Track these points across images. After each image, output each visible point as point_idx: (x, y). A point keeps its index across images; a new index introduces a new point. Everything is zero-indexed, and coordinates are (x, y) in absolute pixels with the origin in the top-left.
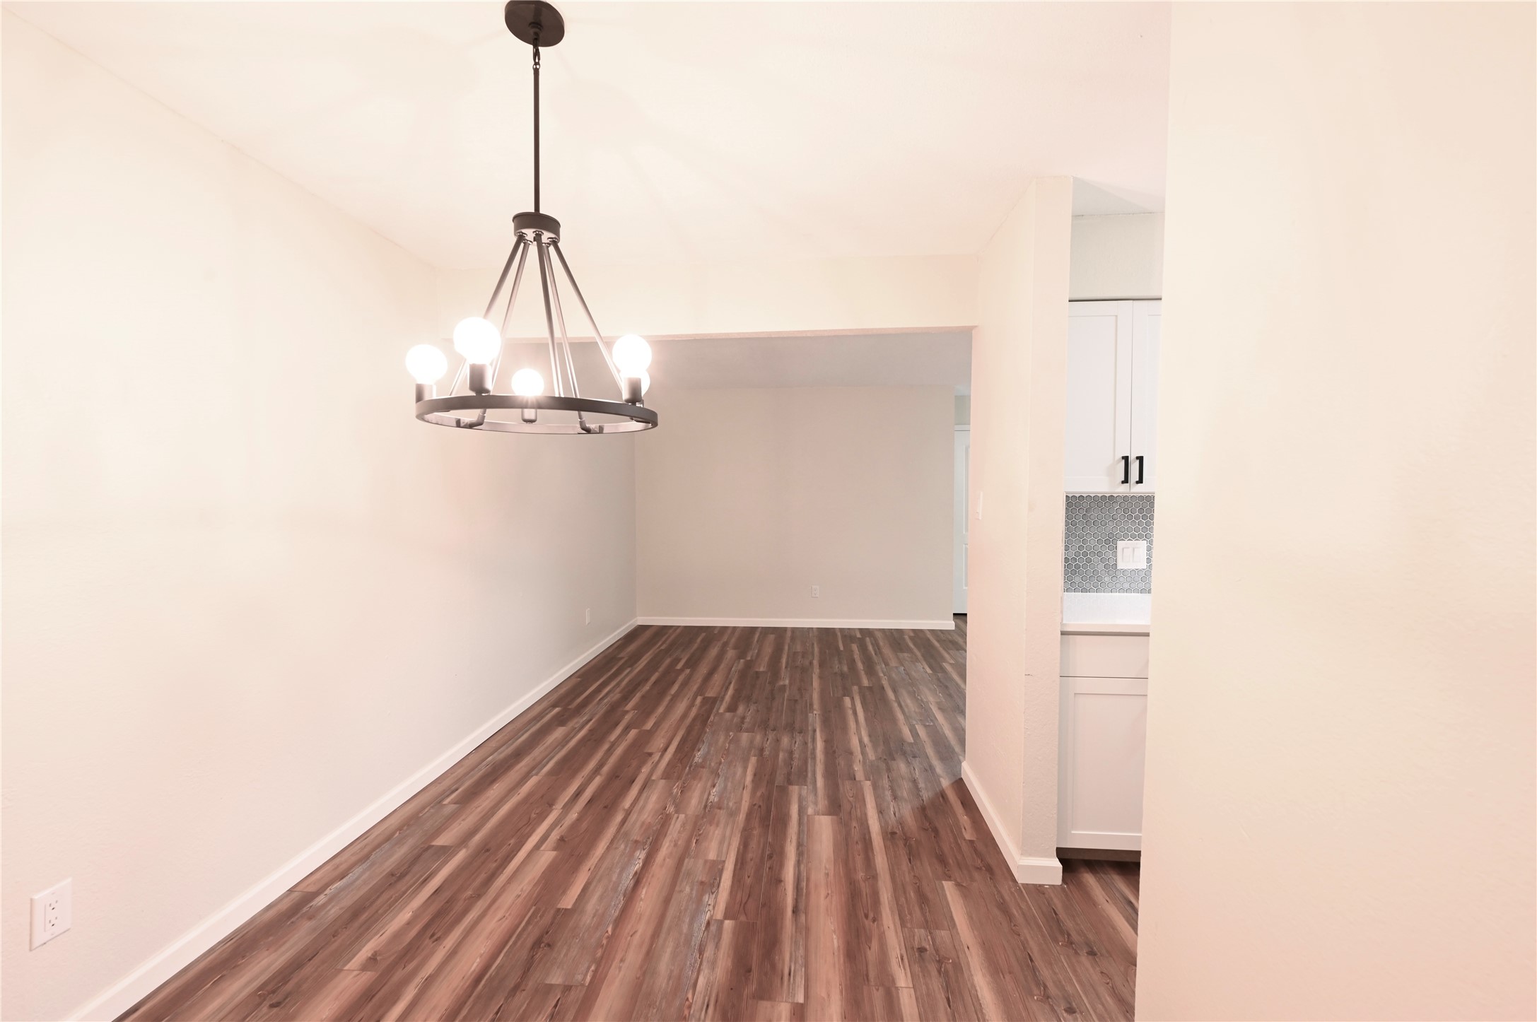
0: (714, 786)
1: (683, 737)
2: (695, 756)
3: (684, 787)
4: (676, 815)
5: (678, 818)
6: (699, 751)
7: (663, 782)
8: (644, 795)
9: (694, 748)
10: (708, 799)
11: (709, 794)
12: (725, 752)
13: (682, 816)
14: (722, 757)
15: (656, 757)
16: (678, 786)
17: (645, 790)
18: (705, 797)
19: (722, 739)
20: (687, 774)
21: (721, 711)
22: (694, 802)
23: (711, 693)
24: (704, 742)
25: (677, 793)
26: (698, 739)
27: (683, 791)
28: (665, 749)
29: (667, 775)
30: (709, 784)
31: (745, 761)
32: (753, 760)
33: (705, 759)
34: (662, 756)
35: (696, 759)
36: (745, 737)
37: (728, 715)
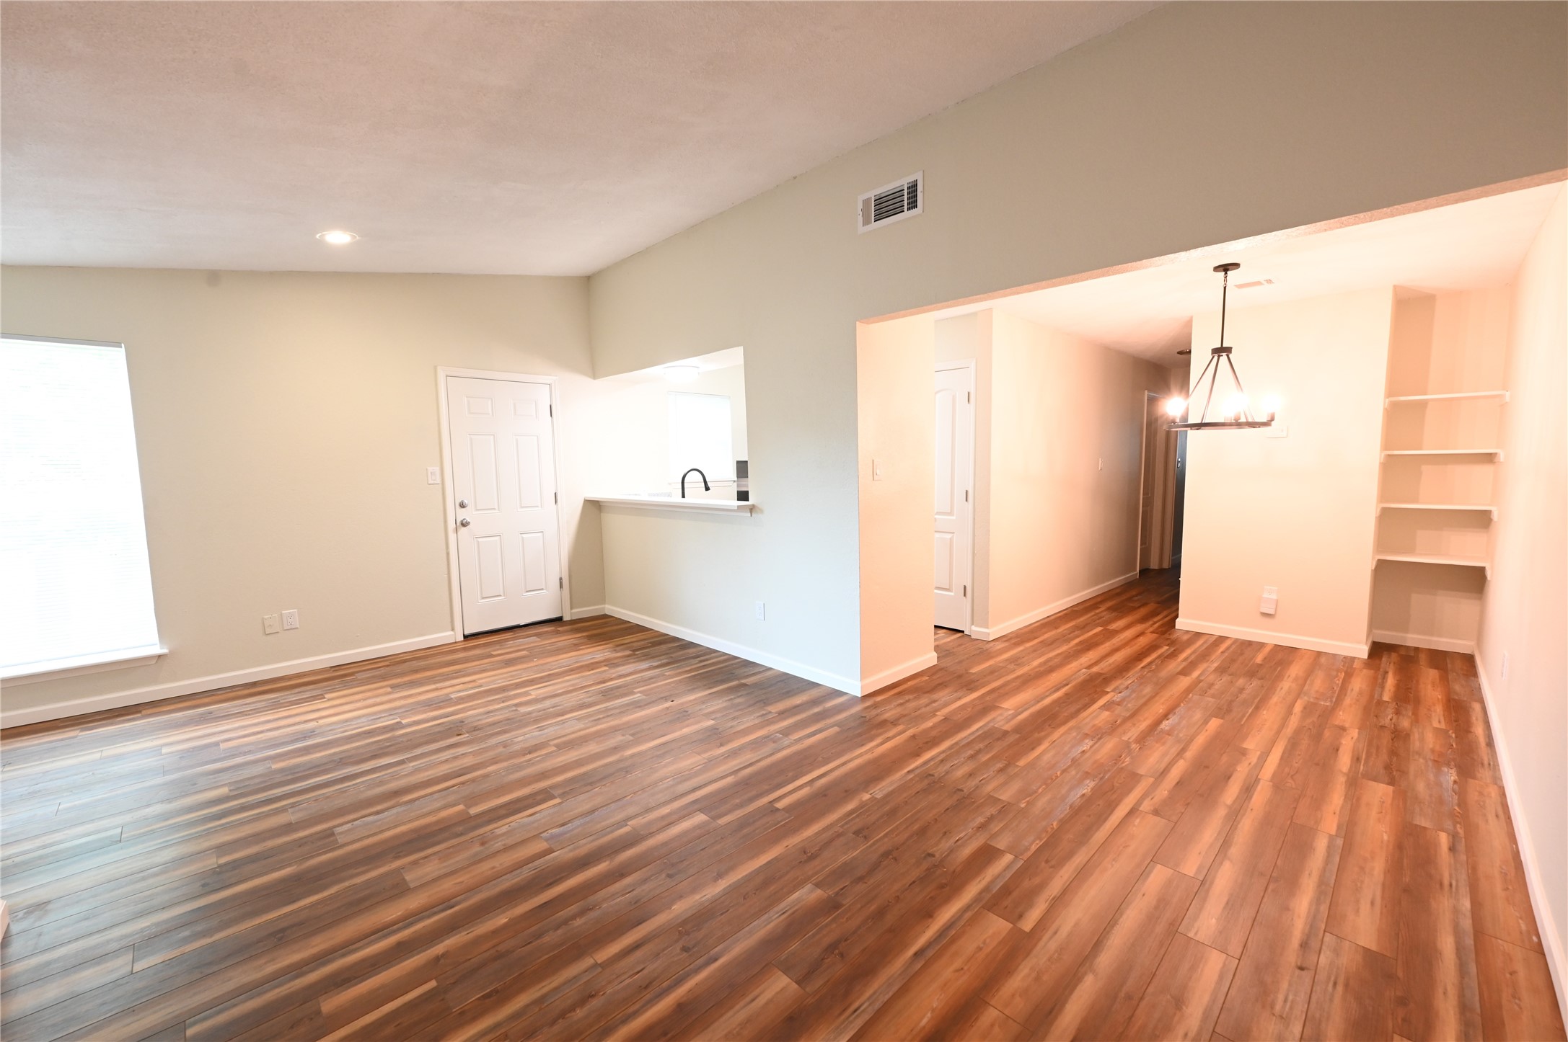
0: (1083, 751)
1: (1101, 825)
2: (1092, 789)
3: (1116, 760)
4: (1130, 740)
5: (1129, 739)
6: (1083, 795)
7: (1141, 771)
8: (1163, 766)
9: (1088, 801)
10: (1095, 744)
11: (1091, 747)
12: (1049, 781)
13: (1125, 738)
14: (1057, 777)
15: (1146, 806)
16: (1123, 763)
17: (1162, 770)
18: (1097, 746)
19: (1041, 803)
20: (1109, 770)
21: (1008, 858)
22: (1109, 745)
23: (997, 926)
24: (1071, 807)
25: (1125, 758)
26: (1076, 812)
27: (1118, 758)
28: (1132, 812)
29: (1135, 778)
30: (1087, 755)
31: (1032, 765)
32: (1022, 763)
33: (1081, 781)
34: (1139, 802)
35: (1092, 784)
36: (1005, 796)
37: (1001, 844)
